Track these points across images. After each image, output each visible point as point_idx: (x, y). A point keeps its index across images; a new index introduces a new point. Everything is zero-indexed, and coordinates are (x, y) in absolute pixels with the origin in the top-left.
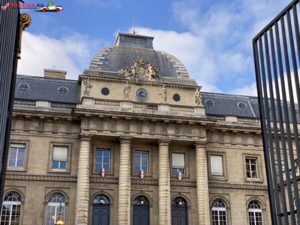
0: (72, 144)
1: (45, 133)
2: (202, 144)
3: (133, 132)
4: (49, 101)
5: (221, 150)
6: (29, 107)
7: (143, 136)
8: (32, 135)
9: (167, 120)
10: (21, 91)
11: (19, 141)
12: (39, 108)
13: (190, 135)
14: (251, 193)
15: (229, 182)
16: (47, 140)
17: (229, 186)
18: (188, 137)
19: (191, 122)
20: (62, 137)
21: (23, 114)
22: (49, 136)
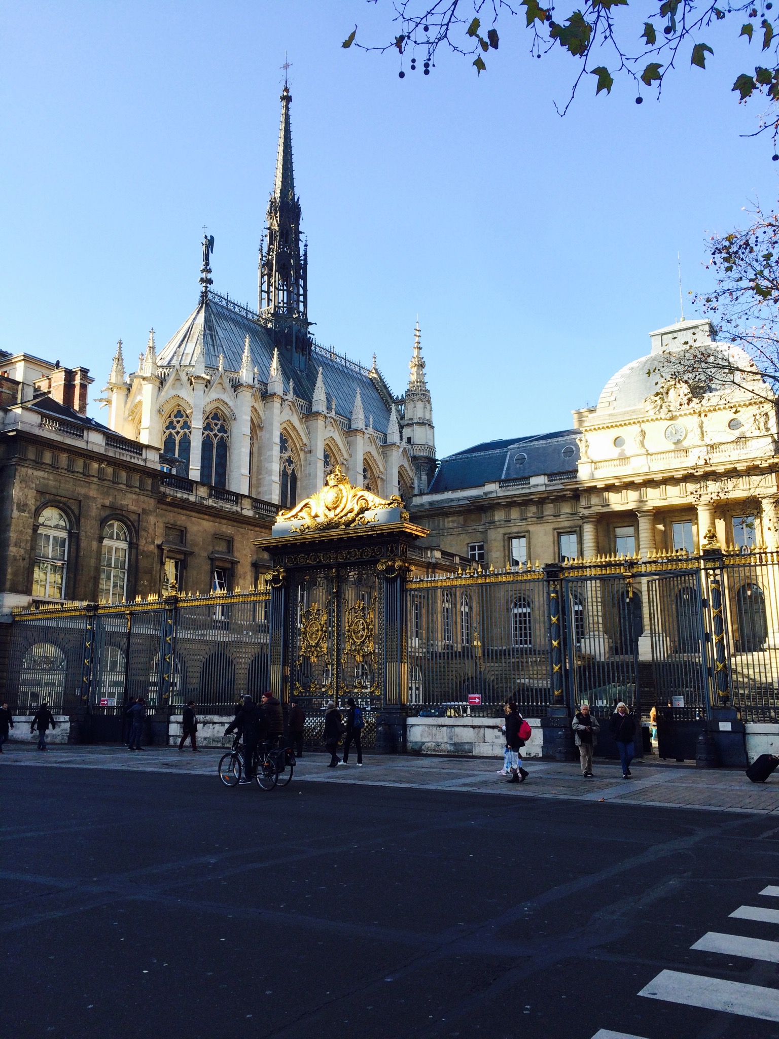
1: (545, 518)
2: (770, 498)
3: (655, 498)
4: (544, 475)
6: (522, 488)
7: (668, 502)
8: (530, 523)
9: (699, 472)
10: (518, 466)
11: (518, 533)
12: (534, 486)
13: (744, 487)
18: (742, 490)
19: (741, 467)
20: (567, 519)
21: (513, 499)
22: (550, 521)
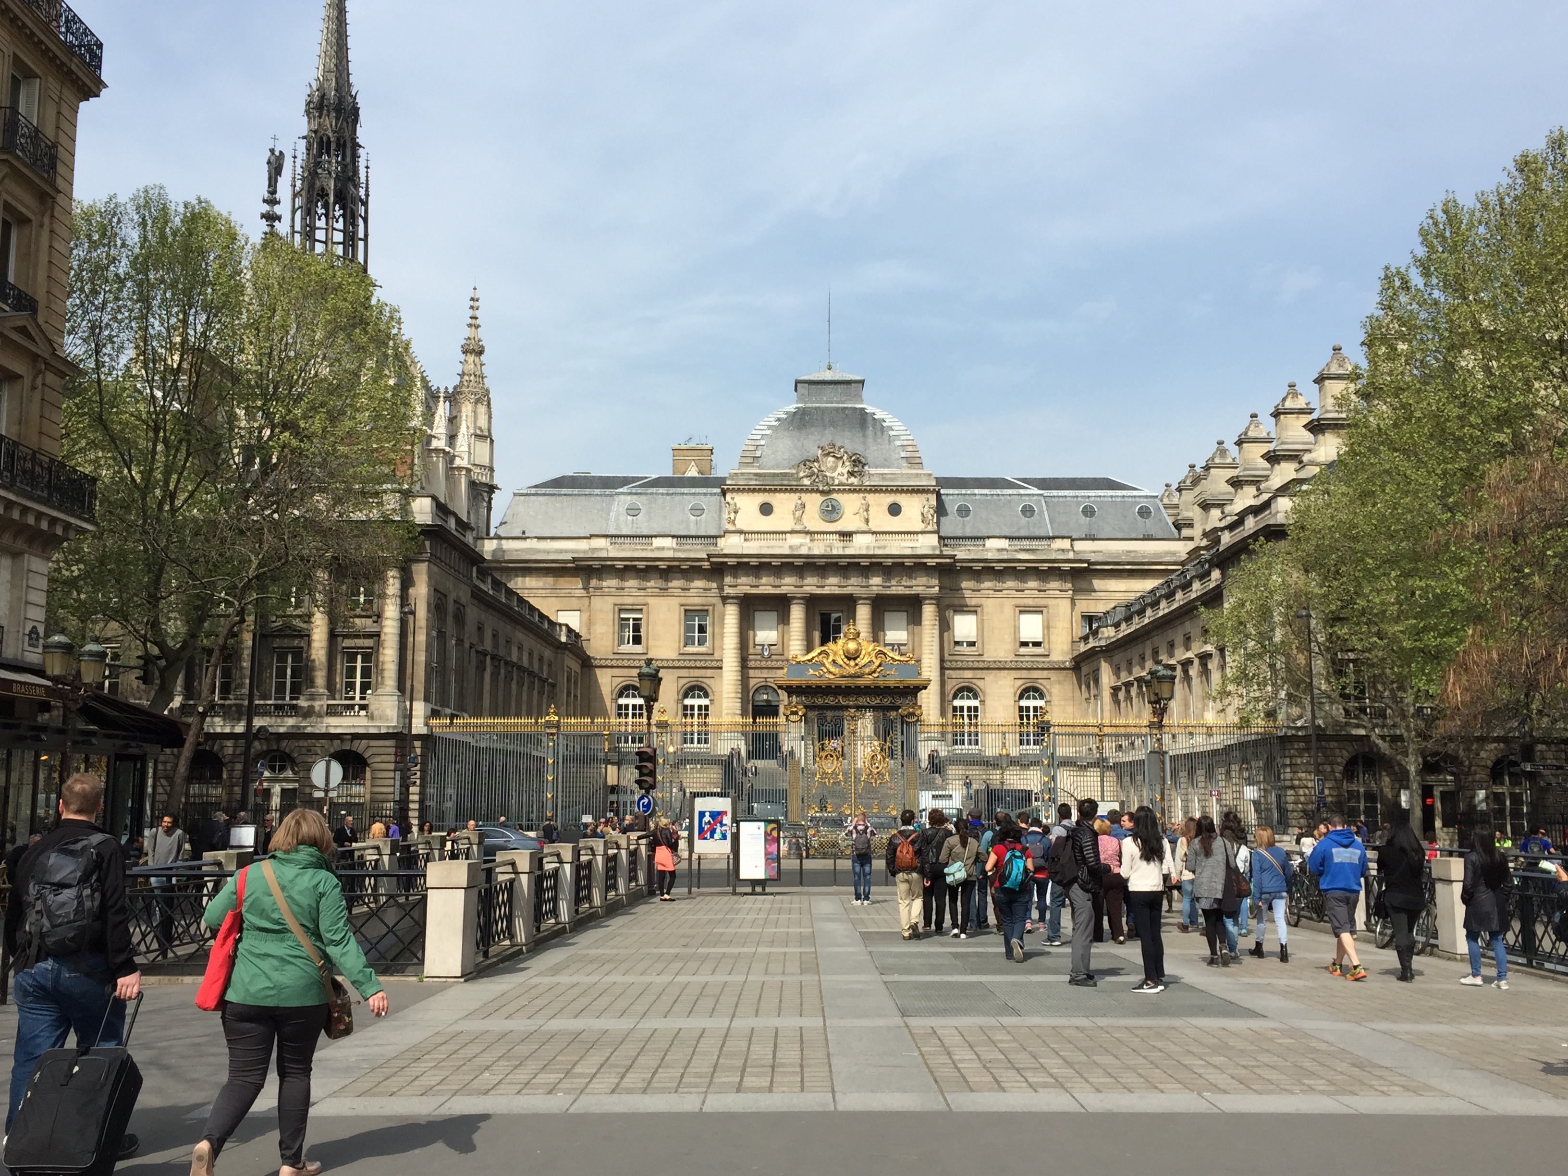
0: (714, 605)
1: (670, 591)
2: (931, 598)
3: (811, 585)
4: (673, 536)
5: (973, 602)
6: (643, 550)
7: (826, 591)
8: (650, 594)
9: (865, 562)
11: (633, 605)
12: (659, 549)
13: (908, 584)
14: (1024, 674)
15: (984, 658)
16: (674, 602)
17: (985, 665)
18: (906, 587)
19: (908, 562)
20: (698, 595)
21: (633, 563)
22: (677, 595)
